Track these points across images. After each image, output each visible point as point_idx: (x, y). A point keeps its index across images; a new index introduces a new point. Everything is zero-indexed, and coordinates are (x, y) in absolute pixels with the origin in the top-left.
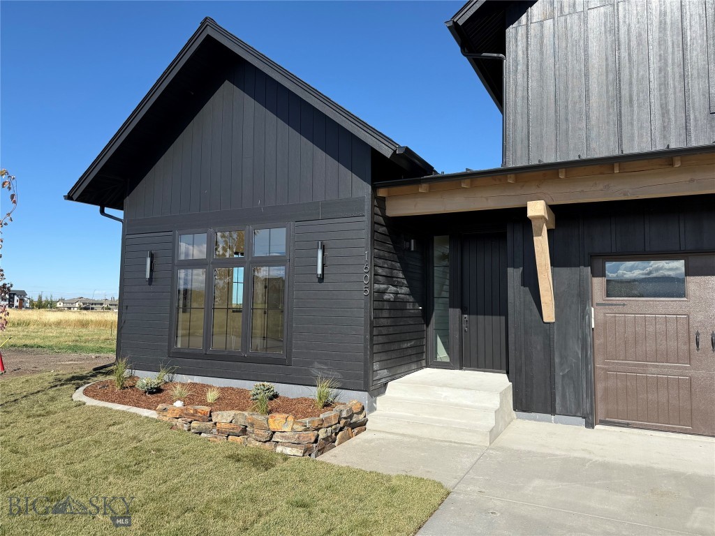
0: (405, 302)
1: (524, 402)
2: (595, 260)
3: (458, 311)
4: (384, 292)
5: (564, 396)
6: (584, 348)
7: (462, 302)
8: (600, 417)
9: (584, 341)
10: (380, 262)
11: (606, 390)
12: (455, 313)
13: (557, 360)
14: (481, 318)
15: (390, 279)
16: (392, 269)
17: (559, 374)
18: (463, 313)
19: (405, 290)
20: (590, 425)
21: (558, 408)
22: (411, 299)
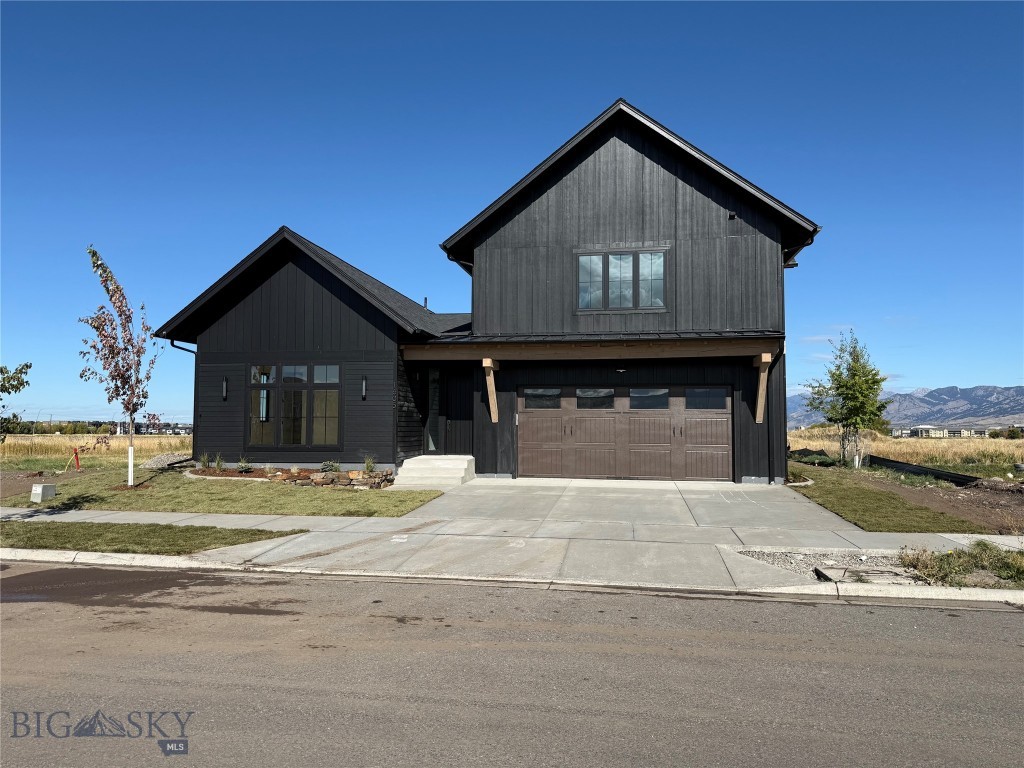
0: (412, 412)
1: (481, 468)
2: (518, 389)
3: (445, 418)
4: (402, 406)
5: (501, 464)
6: (512, 437)
7: (446, 411)
8: (520, 473)
9: (512, 432)
10: (401, 388)
11: (523, 458)
12: (442, 419)
13: (499, 443)
14: (459, 421)
15: (406, 399)
16: (406, 391)
17: (499, 451)
18: (448, 419)
19: (413, 404)
20: (514, 477)
21: (499, 470)
22: (416, 410)
